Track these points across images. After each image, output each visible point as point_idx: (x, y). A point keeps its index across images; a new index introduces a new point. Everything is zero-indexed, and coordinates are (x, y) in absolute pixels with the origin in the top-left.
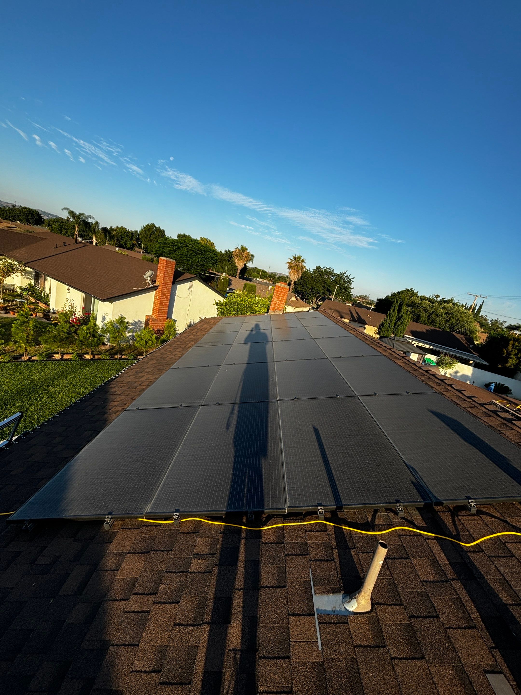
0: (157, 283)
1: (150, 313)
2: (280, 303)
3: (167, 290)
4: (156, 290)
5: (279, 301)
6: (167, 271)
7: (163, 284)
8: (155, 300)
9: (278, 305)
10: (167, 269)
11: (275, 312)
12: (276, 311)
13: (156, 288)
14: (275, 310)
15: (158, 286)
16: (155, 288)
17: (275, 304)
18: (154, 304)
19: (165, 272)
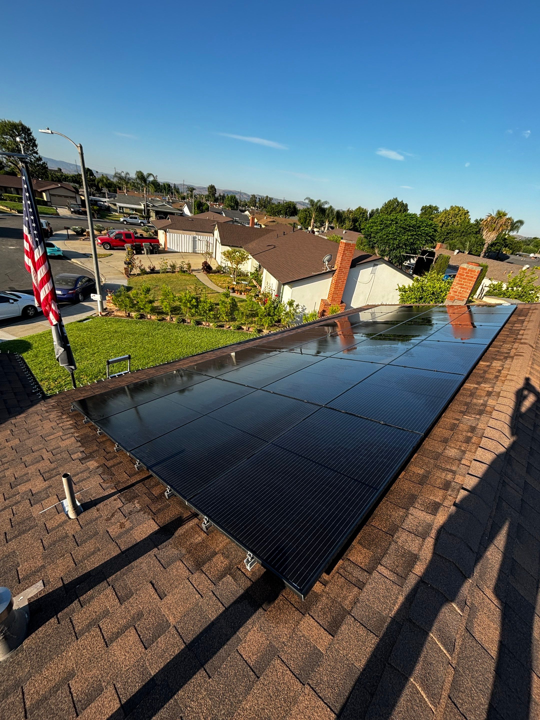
0: (336, 267)
1: (326, 297)
2: (463, 291)
3: (344, 274)
4: (334, 274)
5: (462, 288)
6: (345, 254)
7: (340, 268)
8: (331, 285)
9: (460, 293)
10: (346, 252)
11: (453, 302)
12: (456, 301)
13: (334, 272)
14: (454, 301)
15: (336, 270)
16: (332, 272)
17: (456, 292)
18: (330, 288)
19: (343, 256)
